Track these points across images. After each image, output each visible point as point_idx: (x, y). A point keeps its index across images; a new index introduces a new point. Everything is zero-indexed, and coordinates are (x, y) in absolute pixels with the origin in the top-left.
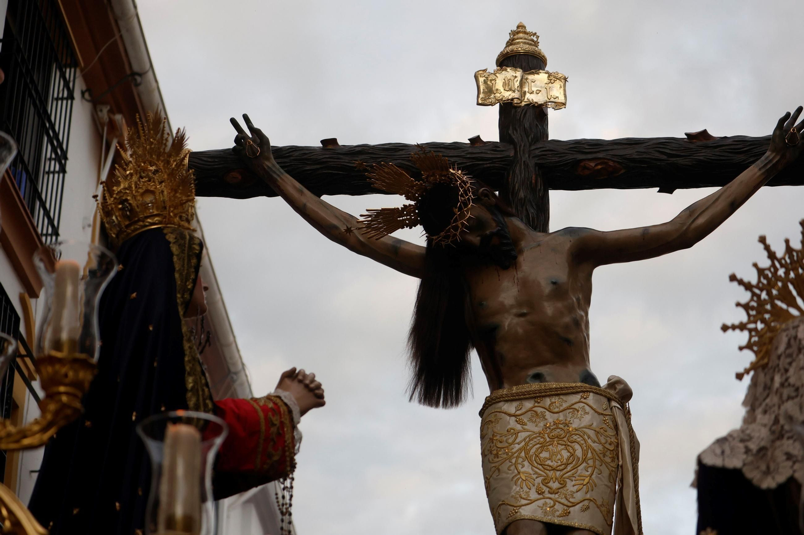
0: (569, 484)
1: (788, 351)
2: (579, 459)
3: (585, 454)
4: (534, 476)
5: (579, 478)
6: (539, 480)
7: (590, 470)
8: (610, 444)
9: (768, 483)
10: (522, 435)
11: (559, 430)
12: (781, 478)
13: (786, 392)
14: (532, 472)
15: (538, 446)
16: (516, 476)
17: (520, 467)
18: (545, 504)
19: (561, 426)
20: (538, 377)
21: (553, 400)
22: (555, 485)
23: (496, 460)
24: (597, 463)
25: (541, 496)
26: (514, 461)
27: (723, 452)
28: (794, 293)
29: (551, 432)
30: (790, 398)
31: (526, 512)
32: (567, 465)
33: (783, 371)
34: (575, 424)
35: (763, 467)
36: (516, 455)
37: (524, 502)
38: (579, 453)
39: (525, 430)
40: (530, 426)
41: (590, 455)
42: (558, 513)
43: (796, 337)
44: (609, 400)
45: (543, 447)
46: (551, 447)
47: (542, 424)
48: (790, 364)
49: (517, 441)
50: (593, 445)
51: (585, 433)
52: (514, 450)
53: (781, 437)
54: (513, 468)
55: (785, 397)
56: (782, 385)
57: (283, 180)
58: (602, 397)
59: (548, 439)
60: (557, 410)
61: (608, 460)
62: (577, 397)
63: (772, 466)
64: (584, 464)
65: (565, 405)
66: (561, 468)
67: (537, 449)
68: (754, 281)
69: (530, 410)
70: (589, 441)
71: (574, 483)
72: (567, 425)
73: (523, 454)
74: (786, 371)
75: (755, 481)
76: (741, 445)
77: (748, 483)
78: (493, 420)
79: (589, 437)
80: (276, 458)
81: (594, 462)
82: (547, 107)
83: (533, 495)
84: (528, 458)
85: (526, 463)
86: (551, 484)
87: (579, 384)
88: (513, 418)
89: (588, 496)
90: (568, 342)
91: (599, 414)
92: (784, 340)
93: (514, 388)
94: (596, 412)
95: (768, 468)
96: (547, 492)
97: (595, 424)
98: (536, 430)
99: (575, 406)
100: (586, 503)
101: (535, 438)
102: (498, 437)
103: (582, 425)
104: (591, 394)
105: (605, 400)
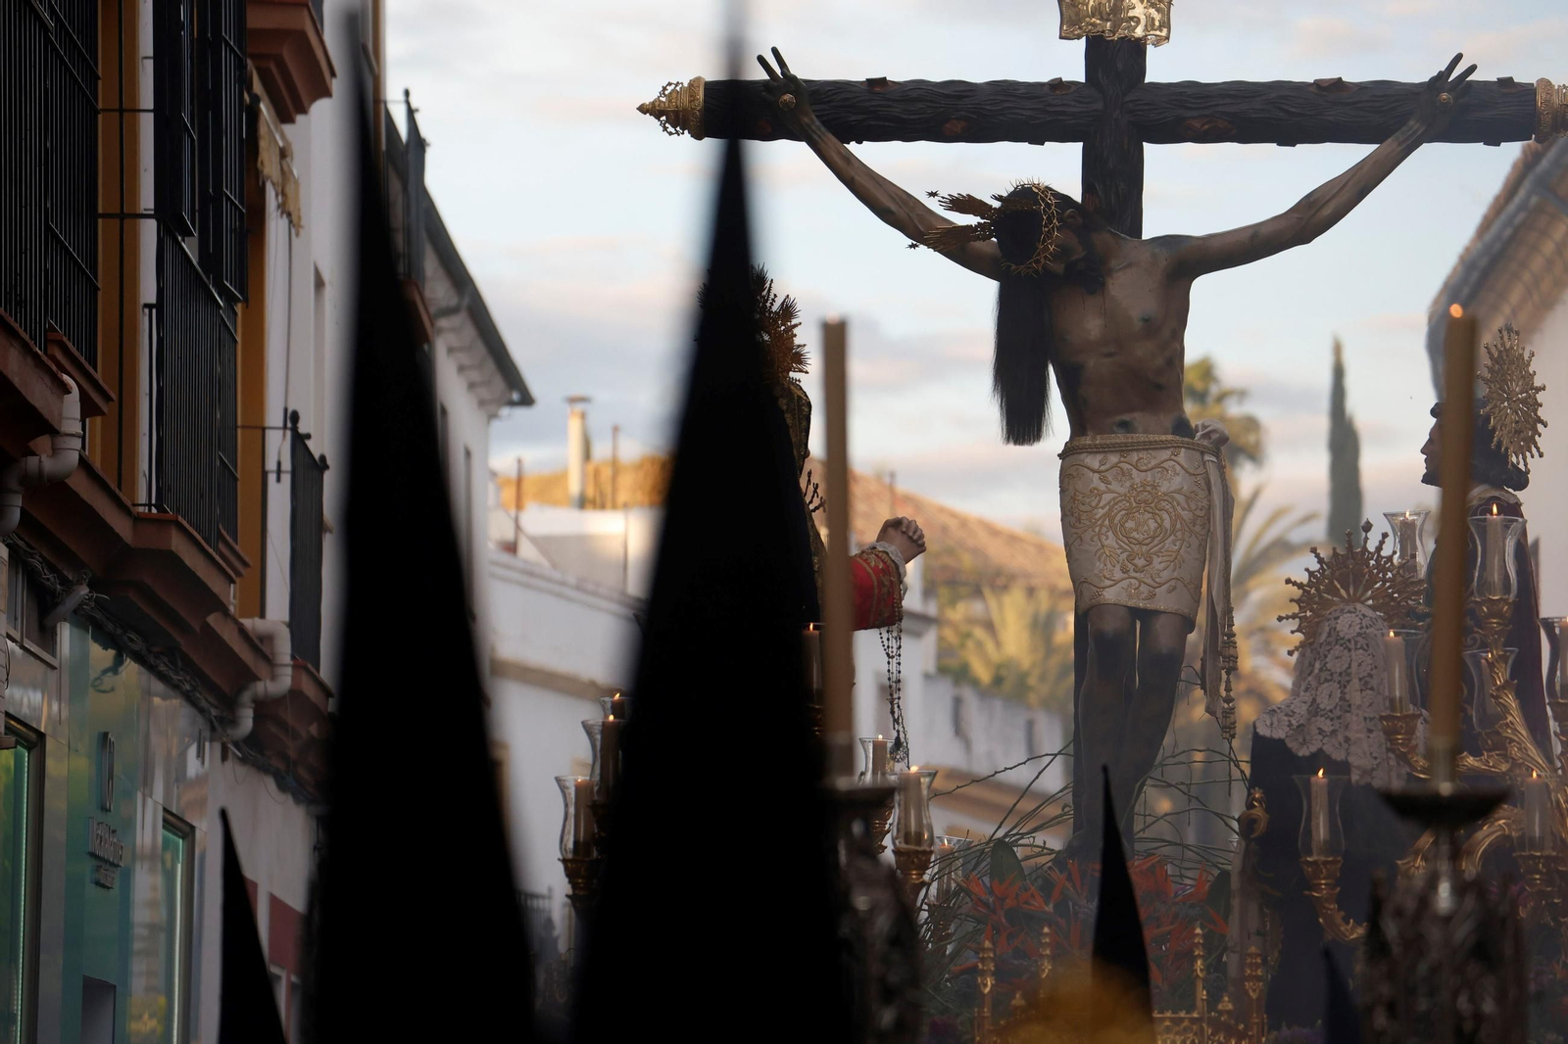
0: (1156, 560)
1: (1328, 640)
2: (1167, 530)
3: (1173, 525)
4: (1119, 551)
5: (1165, 554)
6: (1124, 555)
7: (1178, 543)
8: (1201, 510)
9: (1303, 752)
10: (1107, 497)
11: (1146, 494)
12: (1313, 749)
13: (1324, 675)
14: (1117, 546)
15: (1124, 512)
16: (1099, 550)
17: (1104, 537)
18: (1130, 585)
19: (1149, 488)
20: (1126, 426)
21: (1141, 456)
22: (1140, 562)
23: (1077, 524)
24: (1187, 534)
25: (1126, 576)
26: (1097, 530)
27: (1272, 724)
28: (1339, 586)
29: (1137, 495)
30: (1326, 681)
31: (1110, 595)
32: (1153, 538)
33: (1323, 657)
34: (1164, 487)
35: (1301, 740)
36: (1099, 522)
37: (1108, 583)
38: (1167, 524)
39: (1110, 491)
40: (1114, 486)
41: (1178, 526)
42: (1143, 596)
43: (1335, 629)
44: (1202, 453)
45: (1129, 515)
46: (1137, 514)
47: (1128, 484)
48: (1329, 651)
49: (1101, 504)
50: (1182, 513)
51: (1173, 498)
52: (1097, 517)
53: (1316, 714)
54: (1096, 539)
55: (1322, 680)
56: (1321, 670)
57: (825, 143)
58: (1194, 452)
59: (1134, 505)
60: (1144, 468)
61: (1198, 528)
62: (1166, 454)
63: (1308, 738)
64: (1172, 537)
65: (1153, 463)
66: (1147, 541)
67: (1123, 516)
68: (1305, 581)
69: (1115, 466)
70: (1179, 508)
71: (1160, 560)
72: (1154, 487)
73: (1107, 522)
74: (1326, 656)
75: (1294, 750)
76: (1286, 718)
77: (1288, 751)
78: (1075, 474)
79: (1178, 504)
80: (886, 615)
81: (1183, 534)
82: (1145, 45)
83: (1118, 575)
84: (1111, 527)
85: (1110, 534)
86: (1136, 561)
87: (1170, 437)
88: (1097, 475)
89: (1175, 574)
90: (1159, 387)
91: (1191, 474)
92: (1327, 629)
93: (1099, 437)
94: (1188, 472)
95: (1304, 740)
96: (1132, 570)
97: (1185, 488)
98: (1122, 491)
99: (1165, 465)
100: (1173, 583)
101: (1120, 501)
102: (1080, 498)
103: (1171, 489)
104: (1183, 450)
105: (1197, 455)
